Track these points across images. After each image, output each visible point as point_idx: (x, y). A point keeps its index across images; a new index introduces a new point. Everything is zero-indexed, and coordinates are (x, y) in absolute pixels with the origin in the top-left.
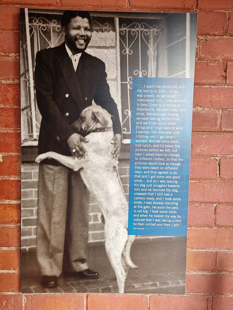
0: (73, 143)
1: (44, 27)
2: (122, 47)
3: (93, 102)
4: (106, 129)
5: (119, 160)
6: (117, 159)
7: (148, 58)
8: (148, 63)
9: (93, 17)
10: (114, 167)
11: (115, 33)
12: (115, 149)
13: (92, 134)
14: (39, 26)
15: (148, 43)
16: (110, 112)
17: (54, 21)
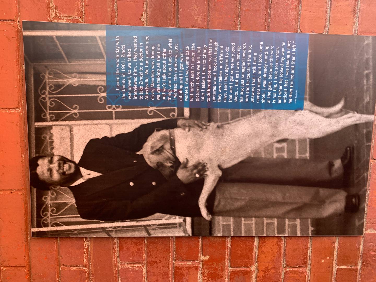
0: (188, 177)
1: (52, 211)
2: (71, 118)
3: (139, 153)
4: (172, 138)
5: (210, 121)
6: (208, 124)
7: (82, 85)
8: (89, 85)
9: (36, 153)
10: (218, 127)
11: (54, 127)
12: (196, 127)
13: (177, 155)
14: (51, 215)
15: (63, 85)
16: (150, 133)
17: (44, 199)
